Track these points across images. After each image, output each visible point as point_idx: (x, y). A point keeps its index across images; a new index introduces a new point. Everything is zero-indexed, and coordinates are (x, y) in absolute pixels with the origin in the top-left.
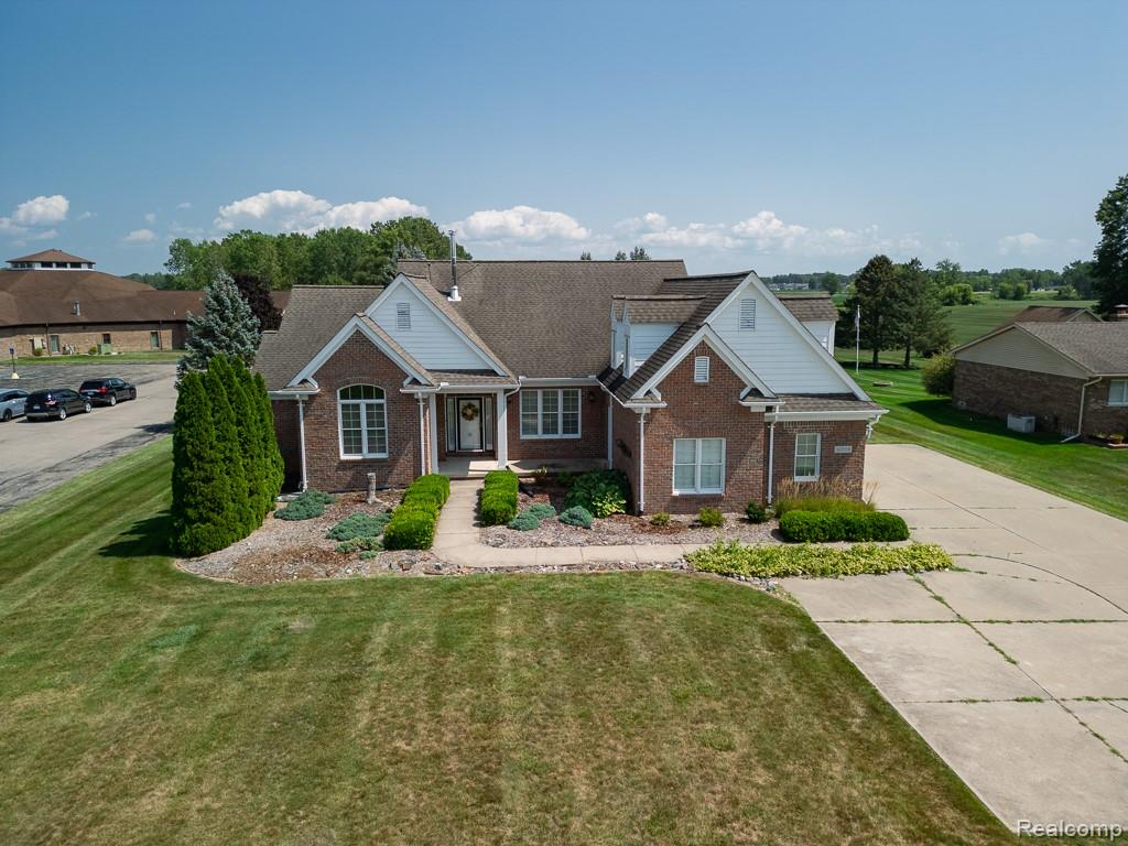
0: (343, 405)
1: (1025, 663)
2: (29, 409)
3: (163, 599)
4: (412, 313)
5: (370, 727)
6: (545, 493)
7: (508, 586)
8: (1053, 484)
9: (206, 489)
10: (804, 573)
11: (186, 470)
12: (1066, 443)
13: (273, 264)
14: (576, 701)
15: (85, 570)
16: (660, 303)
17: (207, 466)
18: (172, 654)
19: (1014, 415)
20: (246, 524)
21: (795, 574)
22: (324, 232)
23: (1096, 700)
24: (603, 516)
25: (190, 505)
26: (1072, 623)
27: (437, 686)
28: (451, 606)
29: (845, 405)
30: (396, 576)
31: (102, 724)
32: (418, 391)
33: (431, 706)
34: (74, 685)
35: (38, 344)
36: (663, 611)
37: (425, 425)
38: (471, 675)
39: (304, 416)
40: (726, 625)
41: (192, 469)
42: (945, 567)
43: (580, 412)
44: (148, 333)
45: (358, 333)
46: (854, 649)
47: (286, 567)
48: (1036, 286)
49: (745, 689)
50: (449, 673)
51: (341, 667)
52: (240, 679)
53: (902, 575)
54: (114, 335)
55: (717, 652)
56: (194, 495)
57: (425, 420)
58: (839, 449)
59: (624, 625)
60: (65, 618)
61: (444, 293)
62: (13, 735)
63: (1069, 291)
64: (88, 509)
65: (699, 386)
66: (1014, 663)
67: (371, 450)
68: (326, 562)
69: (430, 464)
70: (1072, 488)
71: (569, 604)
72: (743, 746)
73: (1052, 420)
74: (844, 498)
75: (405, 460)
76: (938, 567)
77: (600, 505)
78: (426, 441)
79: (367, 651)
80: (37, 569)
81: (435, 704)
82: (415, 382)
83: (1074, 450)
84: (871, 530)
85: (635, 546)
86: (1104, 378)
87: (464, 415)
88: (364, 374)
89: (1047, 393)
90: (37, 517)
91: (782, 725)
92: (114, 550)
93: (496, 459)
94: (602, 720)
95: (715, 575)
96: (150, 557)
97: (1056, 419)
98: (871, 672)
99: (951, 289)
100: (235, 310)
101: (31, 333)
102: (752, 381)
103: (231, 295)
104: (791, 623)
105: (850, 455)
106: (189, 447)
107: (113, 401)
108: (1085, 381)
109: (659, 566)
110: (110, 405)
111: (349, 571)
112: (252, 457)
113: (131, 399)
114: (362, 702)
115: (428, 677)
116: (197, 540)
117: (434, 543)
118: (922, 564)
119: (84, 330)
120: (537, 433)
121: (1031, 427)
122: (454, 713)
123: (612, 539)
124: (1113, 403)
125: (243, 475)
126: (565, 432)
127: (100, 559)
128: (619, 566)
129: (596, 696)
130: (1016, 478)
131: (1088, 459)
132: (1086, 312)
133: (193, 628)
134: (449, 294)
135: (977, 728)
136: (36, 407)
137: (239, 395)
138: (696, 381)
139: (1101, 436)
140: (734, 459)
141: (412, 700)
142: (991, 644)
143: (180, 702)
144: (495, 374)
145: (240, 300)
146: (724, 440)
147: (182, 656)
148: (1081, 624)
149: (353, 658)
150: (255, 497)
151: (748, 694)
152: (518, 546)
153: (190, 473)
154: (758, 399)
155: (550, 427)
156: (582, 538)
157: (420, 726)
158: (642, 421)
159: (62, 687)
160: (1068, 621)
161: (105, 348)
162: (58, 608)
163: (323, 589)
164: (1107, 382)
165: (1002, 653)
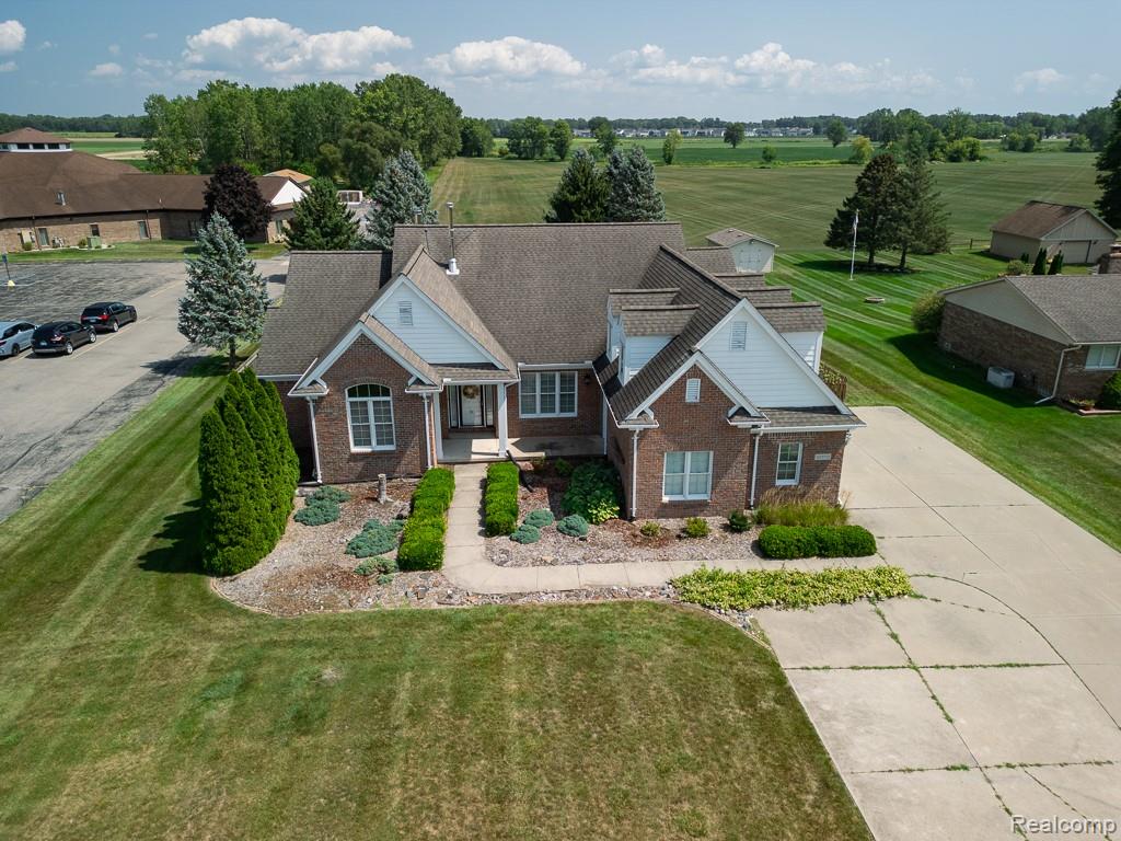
0: (351, 403)
1: (960, 721)
2: (36, 345)
3: (206, 634)
4: (413, 310)
5: (402, 807)
6: (544, 486)
7: (512, 623)
8: (1019, 466)
9: (234, 517)
10: (778, 603)
11: (214, 501)
12: (1039, 405)
13: (254, 124)
14: (576, 777)
15: (129, 590)
16: (654, 313)
17: (232, 497)
18: (225, 706)
19: (995, 370)
20: (271, 538)
21: (769, 604)
22: (304, 86)
23: (1013, 767)
24: (597, 523)
25: (220, 532)
26: (1008, 668)
27: (458, 758)
28: (463, 652)
29: (827, 419)
30: (414, 607)
31: (176, 797)
32: (423, 391)
33: (453, 783)
34: (144, 747)
35: (27, 238)
36: (650, 659)
37: (430, 420)
38: (484, 743)
39: (315, 414)
40: (705, 677)
41: (220, 501)
42: (904, 594)
43: (576, 392)
44: (135, 222)
45: (363, 336)
46: (815, 704)
47: (311, 592)
48: (1049, 133)
49: (718, 760)
50: (465, 740)
51: (373, 731)
52: (287, 744)
53: (864, 605)
54: (102, 226)
55: (696, 713)
56: (223, 523)
57: (430, 416)
58: (819, 457)
59: (616, 675)
60: (121, 655)
61: (441, 265)
62: (103, 807)
63: (1081, 142)
64: (117, 493)
65: (690, 405)
66: (951, 721)
67: (379, 443)
68: (348, 587)
69: (435, 451)
70: (1036, 471)
71: (567, 648)
72: (713, 830)
73: (1030, 378)
74: (822, 502)
75: (412, 452)
76: (899, 594)
77: (595, 512)
78: (431, 435)
79: (393, 709)
80: (84, 584)
81: (456, 780)
82: (419, 382)
83: (1045, 416)
84: (842, 547)
85: (626, 564)
86: (1083, 346)
87: (466, 394)
88: (370, 375)
89: (1028, 350)
90: (71, 503)
91: (746, 805)
92: (152, 561)
93: (497, 437)
94: (596, 799)
95: (698, 606)
96: (188, 575)
97: (1034, 377)
98: (827, 735)
99: (959, 144)
100: (232, 253)
101: (18, 227)
102: (739, 402)
103: (227, 238)
104: (761, 672)
105: (829, 462)
106: (216, 482)
107: (116, 326)
108: (1065, 346)
109: (648, 594)
110: (113, 331)
111: (370, 600)
112: (272, 476)
113: (132, 321)
114: (394, 777)
115: (448, 746)
116: (229, 563)
117: (444, 561)
118: (885, 588)
119: (71, 222)
120: (535, 412)
121: (1009, 383)
122: (471, 791)
123: (608, 554)
124: (1090, 367)
125: (264, 495)
126: (562, 410)
127: (141, 573)
128: (611, 591)
129: (591, 769)
130: (985, 459)
131: (1058, 430)
132: (1088, 213)
133: (238, 674)
134: (447, 266)
135: (909, 803)
136: (43, 344)
137: (256, 421)
138: (687, 401)
139: (1073, 402)
140: (720, 470)
141: (435, 775)
142: (934, 697)
143: (239, 771)
144: (496, 368)
145: (236, 242)
146: (712, 453)
147: (233, 711)
148: (1017, 668)
149: (382, 719)
150: (277, 511)
151: (721, 766)
152: (520, 565)
153: (218, 505)
154: (745, 419)
155: (547, 405)
156: (578, 554)
157: (444, 805)
158: (636, 438)
159: (135, 749)
160: (1005, 666)
161: (95, 241)
162: (113, 642)
163: (349, 625)
164: (1086, 349)
165: (942, 709)
